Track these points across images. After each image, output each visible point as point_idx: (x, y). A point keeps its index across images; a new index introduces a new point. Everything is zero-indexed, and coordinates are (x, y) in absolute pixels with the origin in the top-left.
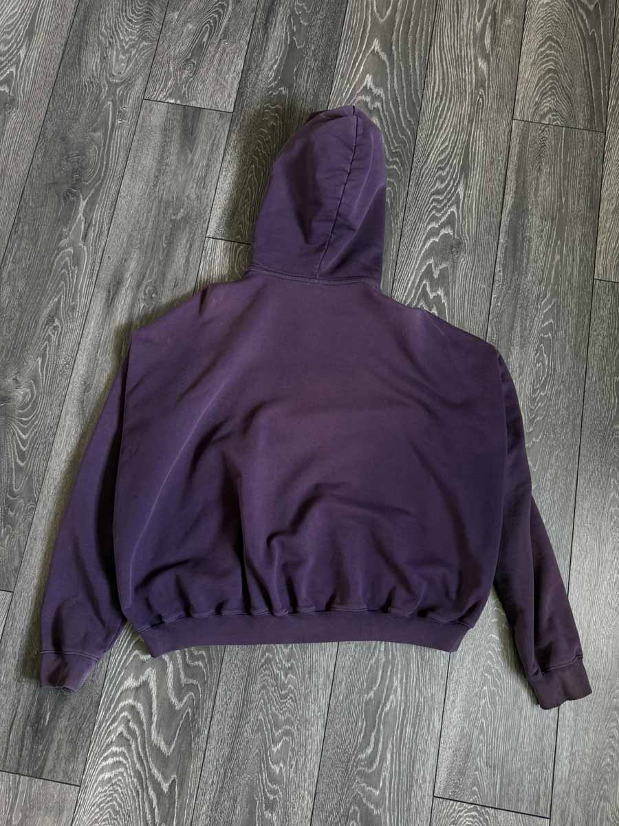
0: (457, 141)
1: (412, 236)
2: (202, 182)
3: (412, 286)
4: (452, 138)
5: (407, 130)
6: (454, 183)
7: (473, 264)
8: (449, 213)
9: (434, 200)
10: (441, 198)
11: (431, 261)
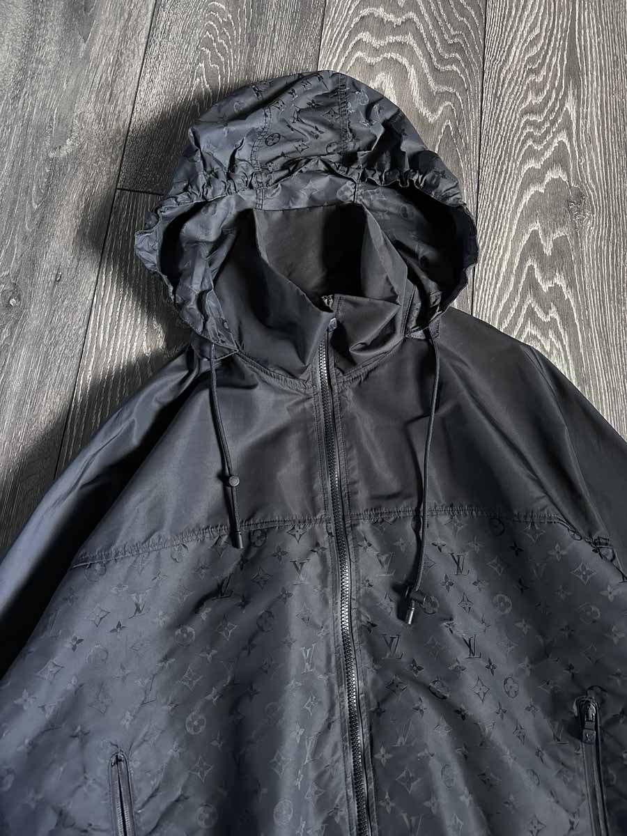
0: (553, 27)
1: (498, 183)
2: (108, 91)
3: (509, 272)
4: (546, 23)
5: (468, 8)
6: (557, 95)
7: (609, 231)
8: (557, 145)
9: (527, 122)
10: (539, 119)
11: (536, 226)
